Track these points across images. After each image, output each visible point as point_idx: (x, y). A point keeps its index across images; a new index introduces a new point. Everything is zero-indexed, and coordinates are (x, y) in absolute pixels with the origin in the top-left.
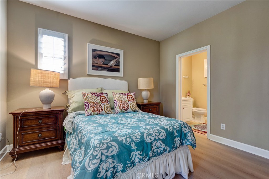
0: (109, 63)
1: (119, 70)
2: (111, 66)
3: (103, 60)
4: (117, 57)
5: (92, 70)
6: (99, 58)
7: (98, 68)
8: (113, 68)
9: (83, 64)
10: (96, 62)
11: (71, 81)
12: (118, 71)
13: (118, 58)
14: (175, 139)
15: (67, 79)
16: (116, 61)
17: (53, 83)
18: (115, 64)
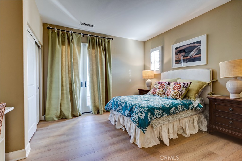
0: (189, 54)
1: (201, 58)
2: (191, 57)
3: (183, 53)
4: (199, 44)
5: (175, 64)
6: (180, 53)
7: (179, 62)
8: (193, 58)
9: (169, 62)
10: (177, 57)
11: (162, 74)
12: (199, 59)
13: (199, 46)
14: (127, 110)
15: (160, 73)
16: (197, 49)
17: (147, 77)
18: (196, 53)
